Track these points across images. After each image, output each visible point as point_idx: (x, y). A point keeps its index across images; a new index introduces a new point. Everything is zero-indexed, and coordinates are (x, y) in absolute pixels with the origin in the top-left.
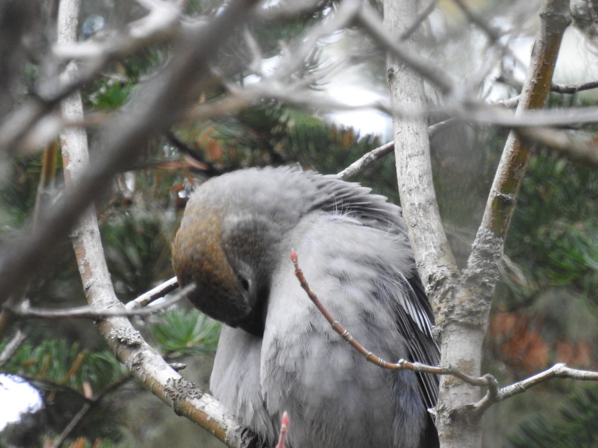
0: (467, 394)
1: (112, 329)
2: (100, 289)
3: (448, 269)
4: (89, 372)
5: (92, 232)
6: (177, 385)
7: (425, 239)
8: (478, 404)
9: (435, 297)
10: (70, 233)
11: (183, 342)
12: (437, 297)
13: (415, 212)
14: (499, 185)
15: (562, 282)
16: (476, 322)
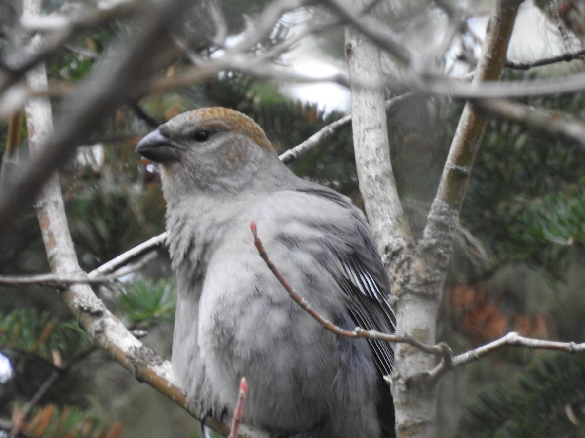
0: (422, 362)
1: (75, 297)
2: (64, 259)
3: (404, 239)
4: (58, 341)
5: (56, 203)
6: (138, 352)
7: (382, 211)
8: (432, 372)
9: (390, 267)
10: (35, 204)
11: (150, 311)
12: (392, 267)
13: (372, 184)
14: (454, 157)
15: (520, 256)
16: (431, 291)
